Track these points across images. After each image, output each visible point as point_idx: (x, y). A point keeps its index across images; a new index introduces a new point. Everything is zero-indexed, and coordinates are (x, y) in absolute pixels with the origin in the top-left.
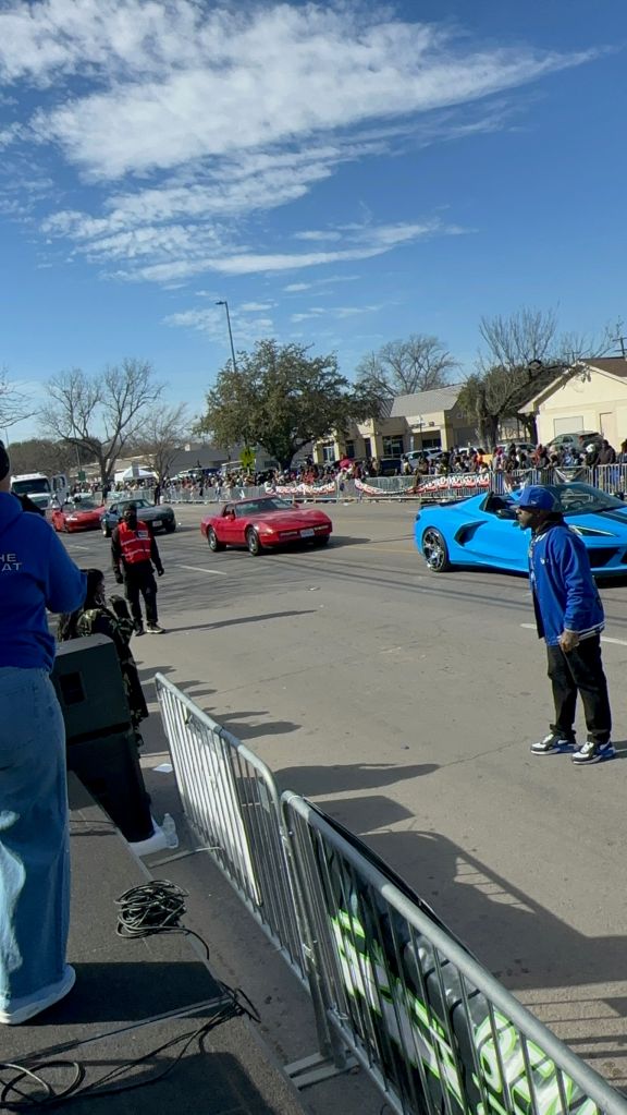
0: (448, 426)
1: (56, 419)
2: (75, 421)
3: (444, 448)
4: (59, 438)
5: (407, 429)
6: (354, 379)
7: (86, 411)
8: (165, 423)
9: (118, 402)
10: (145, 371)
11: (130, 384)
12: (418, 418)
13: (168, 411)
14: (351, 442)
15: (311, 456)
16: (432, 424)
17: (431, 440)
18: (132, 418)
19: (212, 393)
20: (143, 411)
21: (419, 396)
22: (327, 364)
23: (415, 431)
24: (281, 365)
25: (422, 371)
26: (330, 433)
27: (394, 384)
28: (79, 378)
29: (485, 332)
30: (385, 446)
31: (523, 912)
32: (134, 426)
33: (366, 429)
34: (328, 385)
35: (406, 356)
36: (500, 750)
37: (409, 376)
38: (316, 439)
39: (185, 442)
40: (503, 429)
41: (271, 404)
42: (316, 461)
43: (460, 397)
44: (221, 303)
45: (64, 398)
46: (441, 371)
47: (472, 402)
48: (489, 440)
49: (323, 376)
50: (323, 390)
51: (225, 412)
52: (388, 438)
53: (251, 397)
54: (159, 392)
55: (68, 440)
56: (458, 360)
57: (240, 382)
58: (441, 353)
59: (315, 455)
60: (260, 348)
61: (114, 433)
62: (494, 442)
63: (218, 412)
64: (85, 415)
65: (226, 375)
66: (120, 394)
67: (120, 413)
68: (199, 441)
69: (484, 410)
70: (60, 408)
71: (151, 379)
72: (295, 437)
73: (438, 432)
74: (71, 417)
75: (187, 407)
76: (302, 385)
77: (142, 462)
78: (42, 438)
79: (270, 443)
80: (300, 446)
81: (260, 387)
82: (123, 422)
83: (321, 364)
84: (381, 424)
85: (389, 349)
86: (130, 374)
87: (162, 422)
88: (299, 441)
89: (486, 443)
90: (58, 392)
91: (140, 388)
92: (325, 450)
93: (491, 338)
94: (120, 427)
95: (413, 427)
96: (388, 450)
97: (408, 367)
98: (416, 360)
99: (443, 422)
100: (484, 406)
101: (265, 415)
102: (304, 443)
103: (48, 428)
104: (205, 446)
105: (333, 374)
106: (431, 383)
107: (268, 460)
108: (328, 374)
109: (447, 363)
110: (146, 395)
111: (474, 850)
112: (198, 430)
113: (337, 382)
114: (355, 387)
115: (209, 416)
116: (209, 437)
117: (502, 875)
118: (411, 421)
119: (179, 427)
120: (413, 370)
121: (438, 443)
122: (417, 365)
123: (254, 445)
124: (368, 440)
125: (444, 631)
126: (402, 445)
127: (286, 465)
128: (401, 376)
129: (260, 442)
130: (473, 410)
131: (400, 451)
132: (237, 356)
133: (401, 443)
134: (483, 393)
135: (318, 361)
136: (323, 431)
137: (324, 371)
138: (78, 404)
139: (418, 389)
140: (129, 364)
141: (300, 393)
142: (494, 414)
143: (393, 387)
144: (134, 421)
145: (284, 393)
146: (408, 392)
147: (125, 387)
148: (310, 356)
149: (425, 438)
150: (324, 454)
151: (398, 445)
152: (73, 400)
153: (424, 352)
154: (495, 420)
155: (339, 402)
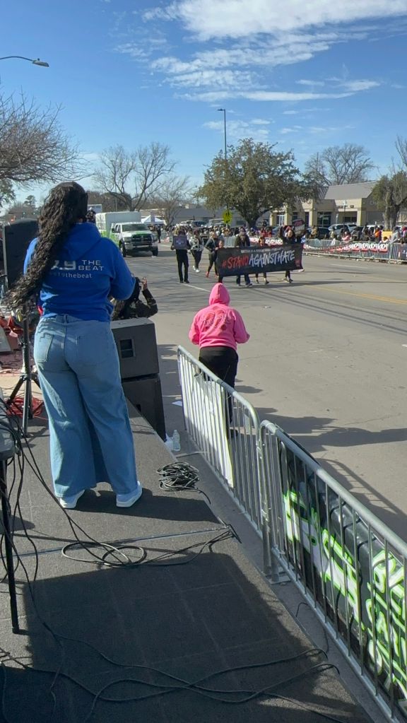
0: (363, 209)
1: (104, 178)
2: (117, 181)
3: (358, 224)
4: (105, 191)
5: (335, 208)
6: (303, 171)
7: (124, 175)
8: (175, 188)
9: (145, 171)
10: (165, 152)
11: (155, 158)
12: (344, 202)
13: (177, 180)
14: (296, 213)
15: (268, 220)
16: (352, 207)
17: (350, 217)
18: (153, 183)
19: (208, 171)
20: (161, 178)
21: (345, 187)
22: (287, 157)
23: (340, 210)
24: (254, 156)
25: (350, 170)
26: (282, 205)
27: (330, 177)
28: (121, 152)
29: (399, 147)
30: (318, 218)
31: (390, 512)
32: (154, 188)
33: (307, 206)
34: (287, 173)
35: (340, 158)
36: (382, 419)
37: (340, 172)
38: (273, 209)
39: (187, 202)
40: (400, 215)
41: (245, 184)
42: (271, 224)
43: (374, 190)
44: (221, 110)
45: (111, 166)
46: (363, 170)
47: (382, 193)
48: (391, 221)
49: (283, 166)
50: (282, 177)
51: (215, 184)
52: (321, 213)
53: (233, 177)
54: (172, 167)
55: (111, 193)
56: (375, 164)
57: (227, 165)
58: (365, 158)
59: (271, 219)
60: (243, 144)
61: (140, 192)
62: (394, 224)
63: (210, 184)
64: (123, 177)
65: (218, 160)
66: (147, 166)
67: (146, 179)
68: (195, 202)
69: (391, 201)
70: (108, 172)
71: (169, 157)
72: (260, 206)
73: (356, 212)
74: (114, 178)
75: (190, 179)
76: (269, 171)
77: (158, 213)
78: (94, 190)
79: (243, 208)
80: (262, 213)
81: (240, 170)
82: (147, 185)
83: (282, 157)
84: (318, 203)
85: (330, 151)
86: (155, 152)
87: (173, 187)
88: (263, 209)
89: (389, 223)
90: (108, 161)
91: (161, 163)
92: (278, 217)
93: (402, 151)
94: (145, 188)
95: (339, 207)
96: (320, 221)
97: (341, 166)
98: (347, 161)
99: (360, 206)
100: (391, 198)
101: (241, 189)
102: (265, 211)
103: (99, 184)
104: (198, 206)
105: (290, 165)
106: (356, 178)
107: (239, 220)
108: (287, 165)
109: (367, 166)
110: (164, 168)
111: (362, 475)
112: (198, 195)
113: (292, 172)
114: (304, 176)
115: (205, 187)
116: (202, 200)
117: (379, 490)
118: (338, 203)
119: (183, 192)
120: (344, 168)
121: (355, 219)
122: (347, 165)
123: (232, 209)
124: (308, 213)
125: (351, 343)
126: (330, 219)
127: (252, 224)
128: (335, 172)
129: (236, 207)
130: (381, 199)
131: (328, 223)
132: (228, 148)
133: (330, 217)
134: (392, 189)
135: (280, 155)
136: (279, 205)
137: (285, 162)
138: (120, 170)
139: (346, 181)
140: (155, 145)
141: (266, 176)
142: (397, 204)
143: (329, 179)
144: (155, 185)
145: (256, 175)
146: (339, 183)
147: (151, 161)
148: (275, 151)
149: (347, 216)
150: (277, 220)
151: (327, 219)
152: (116, 167)
153: (353, 156)
154: (398, 208)
155: (291, 186)
